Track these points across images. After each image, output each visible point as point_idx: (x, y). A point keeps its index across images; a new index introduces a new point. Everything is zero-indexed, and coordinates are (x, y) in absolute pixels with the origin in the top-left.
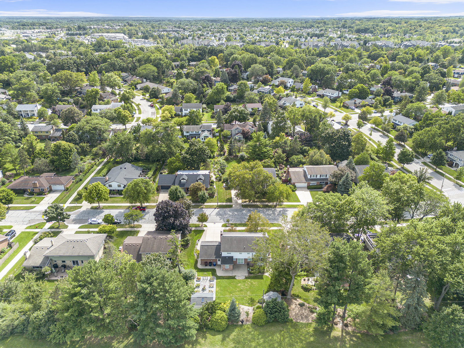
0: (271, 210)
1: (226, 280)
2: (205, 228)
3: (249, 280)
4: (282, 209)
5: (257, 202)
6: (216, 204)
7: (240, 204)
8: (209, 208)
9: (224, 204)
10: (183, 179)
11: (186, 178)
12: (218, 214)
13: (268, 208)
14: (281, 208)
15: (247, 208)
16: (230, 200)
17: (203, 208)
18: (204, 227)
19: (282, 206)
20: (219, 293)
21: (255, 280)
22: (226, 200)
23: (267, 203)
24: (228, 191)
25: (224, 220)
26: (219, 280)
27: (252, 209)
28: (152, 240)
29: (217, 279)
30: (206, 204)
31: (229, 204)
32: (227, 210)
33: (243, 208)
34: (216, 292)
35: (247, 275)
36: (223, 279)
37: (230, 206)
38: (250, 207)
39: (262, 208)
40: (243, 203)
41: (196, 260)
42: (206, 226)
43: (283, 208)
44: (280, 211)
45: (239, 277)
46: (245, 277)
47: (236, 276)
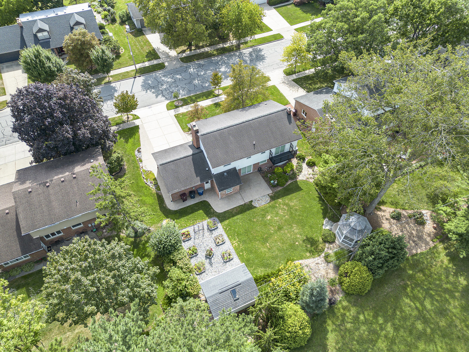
0: (235, 55)
1: (239, 216)
2: (137, 122)
3: (280, 200)
4: (251, 50)
5: (203, 47)
6: (133, 68)
7: (175, 58)
8: (122, 79)
9: (147, 64)
10: (41, 30)
11: (46, 27)
12: (146, 87)
13: (227, 54)
14: (248, 48)
15: (192, 63)
16: (153, 54)
17: (109, 82)
18: (134, 119)
19: (249, 44)
20: (242, 251)
21: (289, 197)
22: (147, 56)
23: (221, 45)
24: (140, 38)
25: (163, 96)
26: (226, 222)
27: (202, 62)
28: (40, 191)
29: (221, 221)
30: (112, 73)
31: (155, 62)
32: (159, 74)
33: (185, 65)
34: (236, 249)
35: (270, 192)
36: (233, 216)
37: (161, 66)
38: (197, 60)
39: (218, 55)
40: (180, 55)
41: (157, 194)
42: (136, 117)
43: (251, 47)
44: (250, 54)
45: (259, 200)
46: (268, 197)
47: (252, 201)
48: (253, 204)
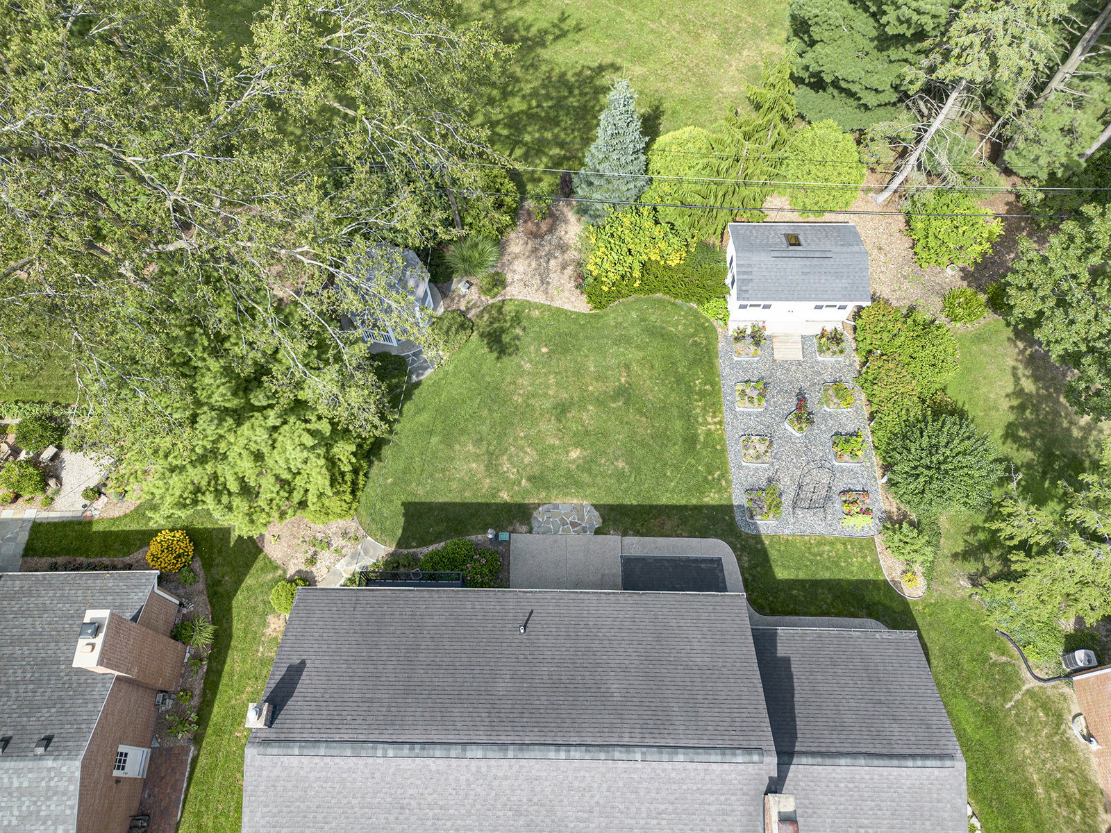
3: (505, 496)
26: (712, 498)
29: (728, 509)
35: (519, 540)
45: (573, 524)
46: (535, 524)
47: (598, 532)
48: (597, 523)
